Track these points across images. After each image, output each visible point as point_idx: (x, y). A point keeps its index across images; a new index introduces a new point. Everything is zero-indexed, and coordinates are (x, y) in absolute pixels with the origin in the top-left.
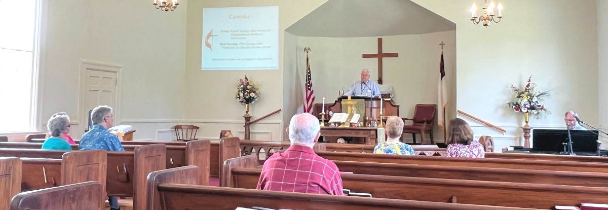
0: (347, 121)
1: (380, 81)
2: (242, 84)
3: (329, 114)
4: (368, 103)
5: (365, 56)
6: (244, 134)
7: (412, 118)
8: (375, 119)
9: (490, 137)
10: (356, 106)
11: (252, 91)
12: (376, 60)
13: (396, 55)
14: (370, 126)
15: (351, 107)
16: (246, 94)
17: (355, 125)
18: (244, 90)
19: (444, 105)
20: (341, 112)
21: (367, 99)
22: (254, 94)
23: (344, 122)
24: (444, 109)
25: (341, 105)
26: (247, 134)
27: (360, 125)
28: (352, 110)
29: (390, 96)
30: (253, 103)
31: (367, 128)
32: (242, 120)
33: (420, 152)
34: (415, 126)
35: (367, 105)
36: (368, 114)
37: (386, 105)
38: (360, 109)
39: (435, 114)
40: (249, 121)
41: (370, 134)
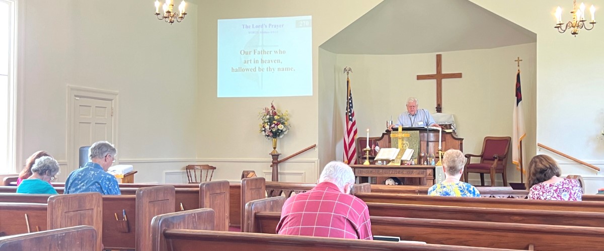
0: (397, 157)
1: (439, 109)
2: (268, 114)
3: (374, 149)
4: (424, 136)
5: (419, 78)
6: (271, 176)
7: (479, 154)
8: (433, 155)
9: (580, 176)
10: (408, 139)
11: (280, 122)
12: (434, 82)
13: (459, 76)
14: (425, 163)
15: (403, 141)
16: (273, 126)
17: (408, 162)
18: (271, 121)
19: (521, 137)
20: (390, 147)
22: (282, 126)
23: (394, 158)
24: (521, 142)
25: (390, 138)
26: (275, 176)
27: (414, 163)
28: (403, 144)
29: (452, 127)
30: (281, 137)
31: (423, 166)
32: (269, 159)
33: (490, 195)
34: (483, 165)
35: (422, 138)
36: (424, 150)
37: (445, 139)
38: (414, 143)
39: (508, 149)
40: (277, 159)
41: (426, 173)
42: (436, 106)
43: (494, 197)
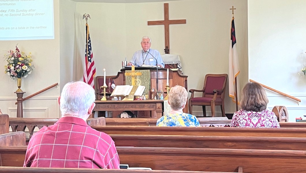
0: (130, 93)
1: (167, 51)
2: (13, 56)
3: (111, 87)
4: (154, 74)
5: (150, 23)
6: (16, 112)
7: (202, 89)
8: (162, 90)
9: (284, 107)
10: (140, 77)
11: (24, 63)
12: (162, 27)
13: (184, 22)
14: (155, 98)
15: (136, 78)
16: (17, 67)
17: (140, 98)
18: (15, 62)
19: (236, 74)
20: (124, 84)
21: (152, 69)
22: (27, 66)
23: (128, 94)
24: (236, 78)
25: (124, 77)
26: (20, 112)
27: (146, 98)
28: (136, 82)
29: (178, 66)
30: (25, 77)
31: (153, 101)
32: (14, 97)
33: (210, 125)
34: (205, 98)
35: (152, 76)
36: (154, 86)
37: (172, 76)
38: (145, 81)
39: (226, 83)
40: (22, 97)
41: (156, 107)
42: (165, 49)
43: (213, 126)
